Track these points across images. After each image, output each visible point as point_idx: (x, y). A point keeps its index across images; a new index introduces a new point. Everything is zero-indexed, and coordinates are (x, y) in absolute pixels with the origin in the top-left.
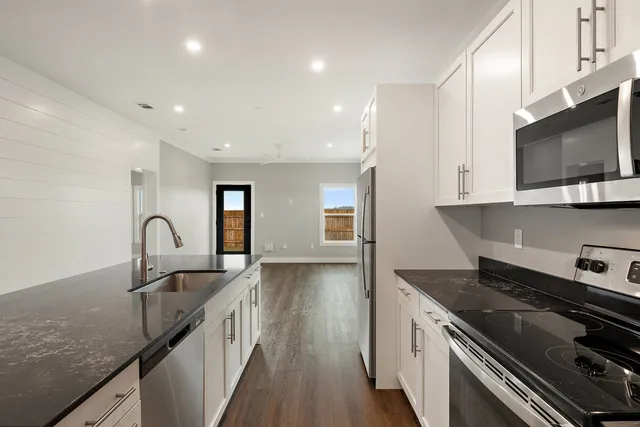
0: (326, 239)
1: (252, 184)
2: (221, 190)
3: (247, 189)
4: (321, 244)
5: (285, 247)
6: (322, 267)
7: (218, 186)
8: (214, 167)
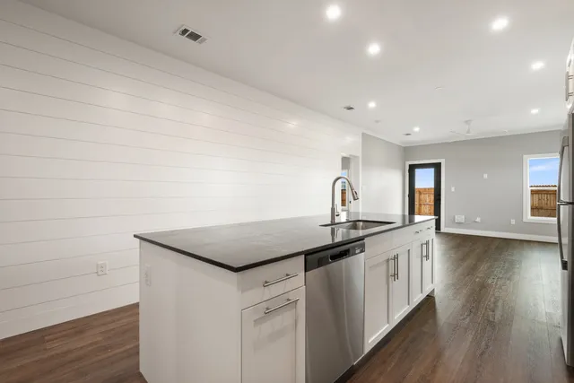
0: (533, 215)
1: (443, 161)
2: (412, 168)
3: (437, 167)
4: (524, 220)
5: (478, 220)
6: (525, 244)
7: (410, 166)
8: (407, 151)
